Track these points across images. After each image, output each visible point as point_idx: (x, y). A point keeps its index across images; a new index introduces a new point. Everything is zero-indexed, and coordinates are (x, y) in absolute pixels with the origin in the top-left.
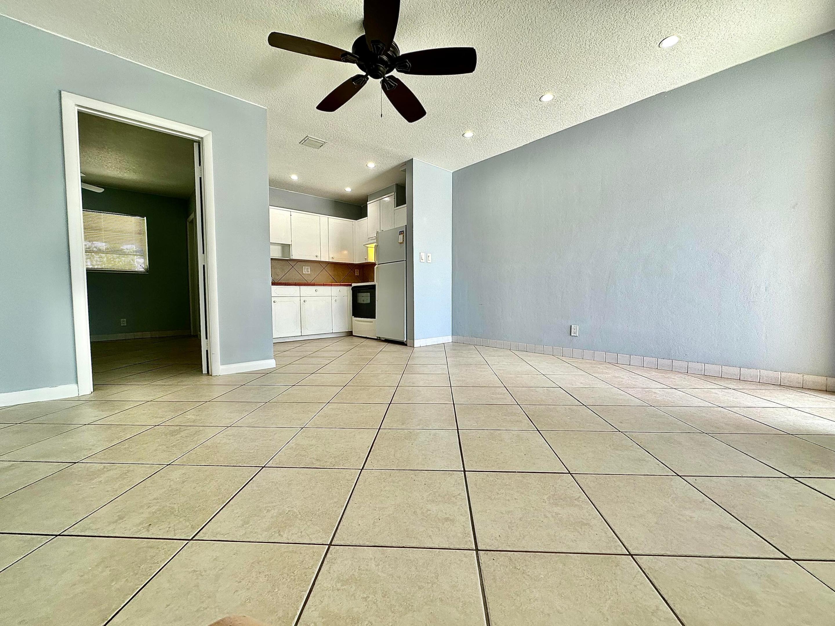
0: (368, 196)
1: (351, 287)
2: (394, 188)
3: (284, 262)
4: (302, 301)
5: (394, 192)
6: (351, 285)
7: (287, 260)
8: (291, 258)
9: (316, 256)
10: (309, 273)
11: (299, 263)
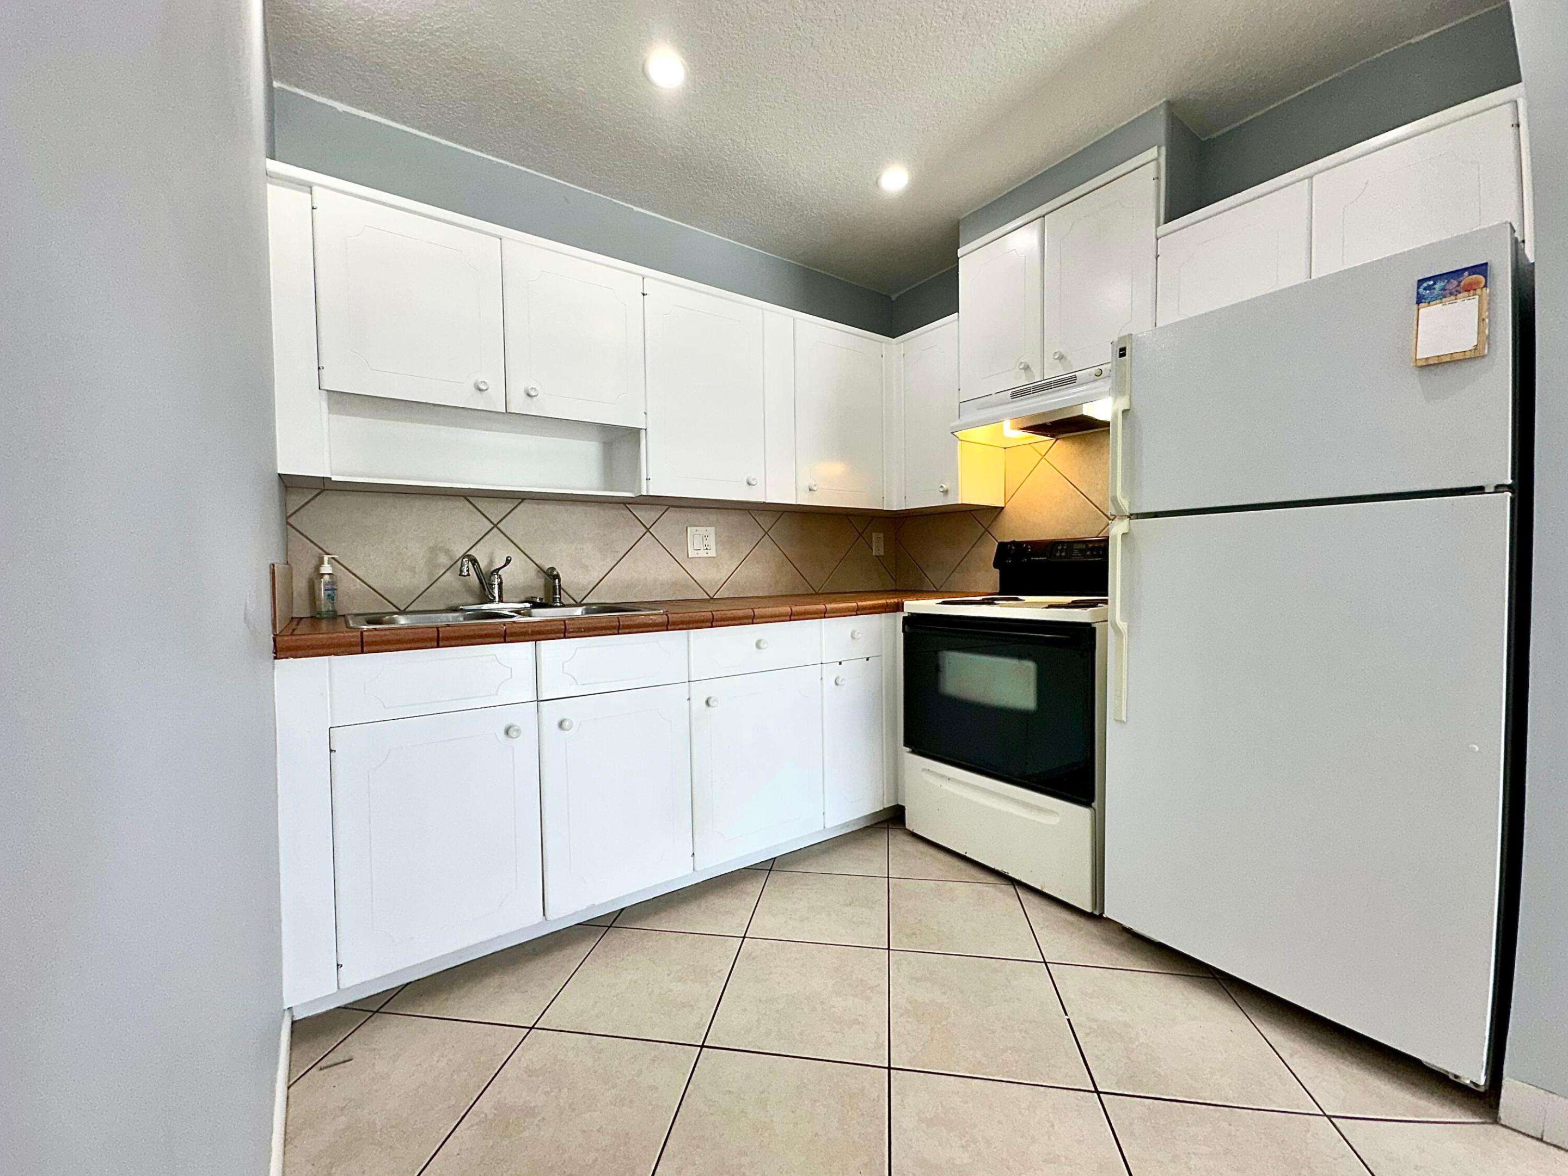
0: (958, 223)
1: (900, 617)
2: (1160, 128)
3: (609, 514)
4: (698, 703)
5: (1159, 147)
6: (898, 607)
7: (625, 503)
8: (645, 493)
9: (749, 484)
10: (712, 553)
11: (672, 515)
